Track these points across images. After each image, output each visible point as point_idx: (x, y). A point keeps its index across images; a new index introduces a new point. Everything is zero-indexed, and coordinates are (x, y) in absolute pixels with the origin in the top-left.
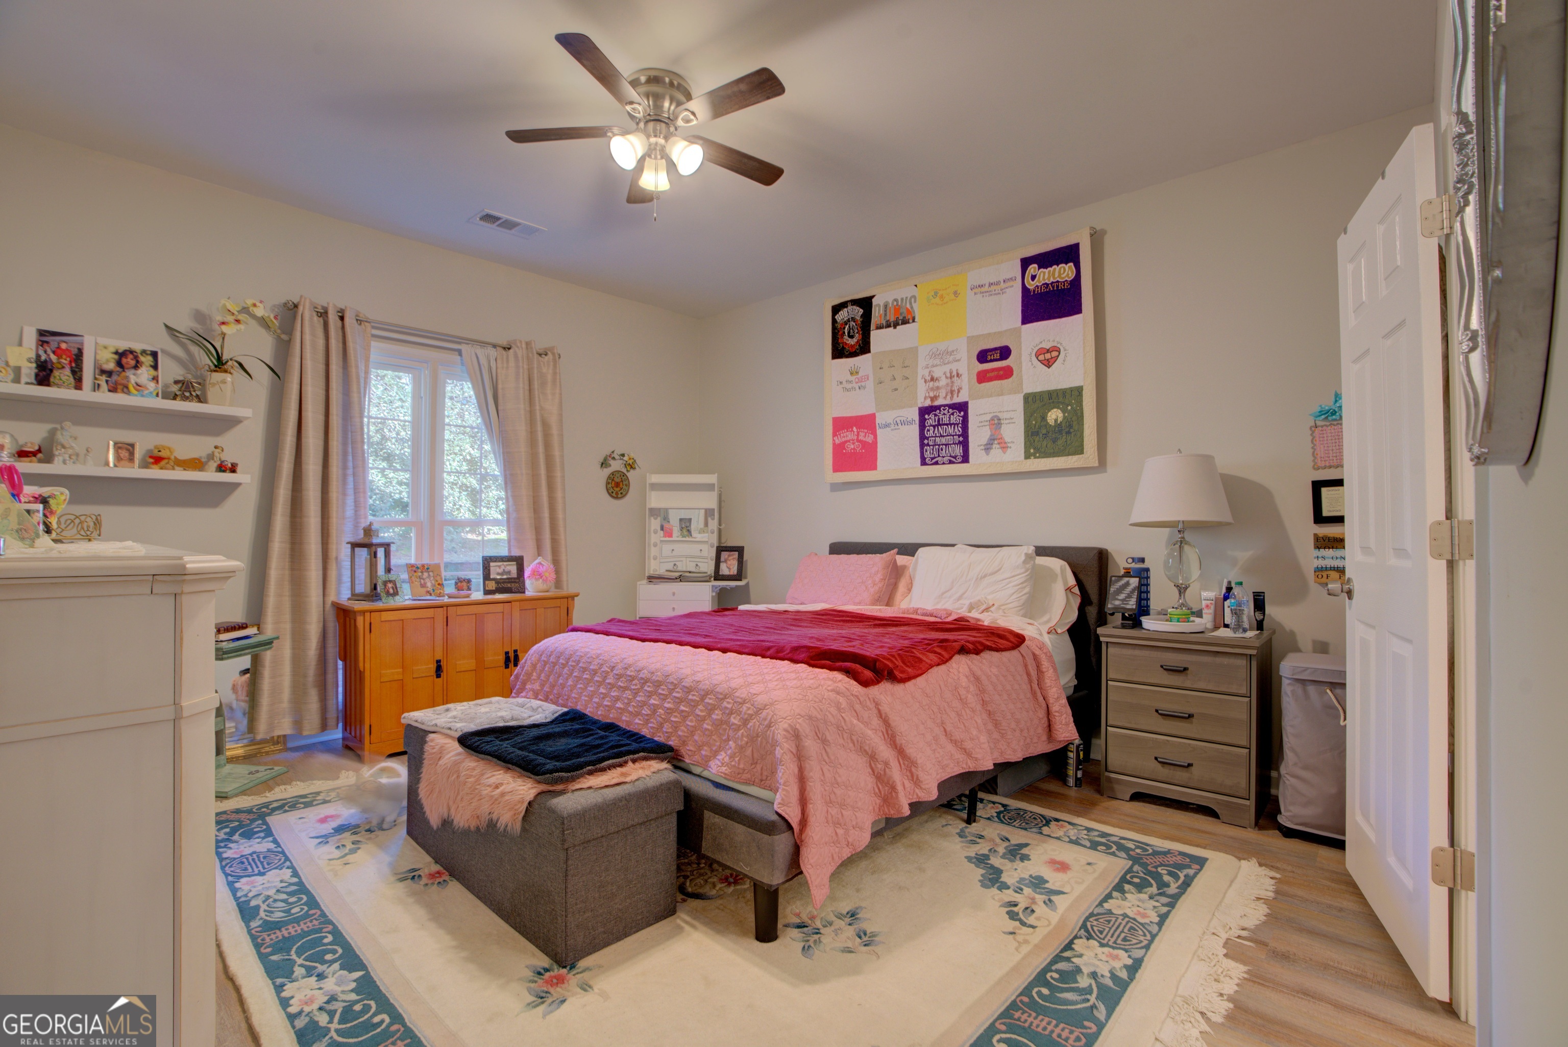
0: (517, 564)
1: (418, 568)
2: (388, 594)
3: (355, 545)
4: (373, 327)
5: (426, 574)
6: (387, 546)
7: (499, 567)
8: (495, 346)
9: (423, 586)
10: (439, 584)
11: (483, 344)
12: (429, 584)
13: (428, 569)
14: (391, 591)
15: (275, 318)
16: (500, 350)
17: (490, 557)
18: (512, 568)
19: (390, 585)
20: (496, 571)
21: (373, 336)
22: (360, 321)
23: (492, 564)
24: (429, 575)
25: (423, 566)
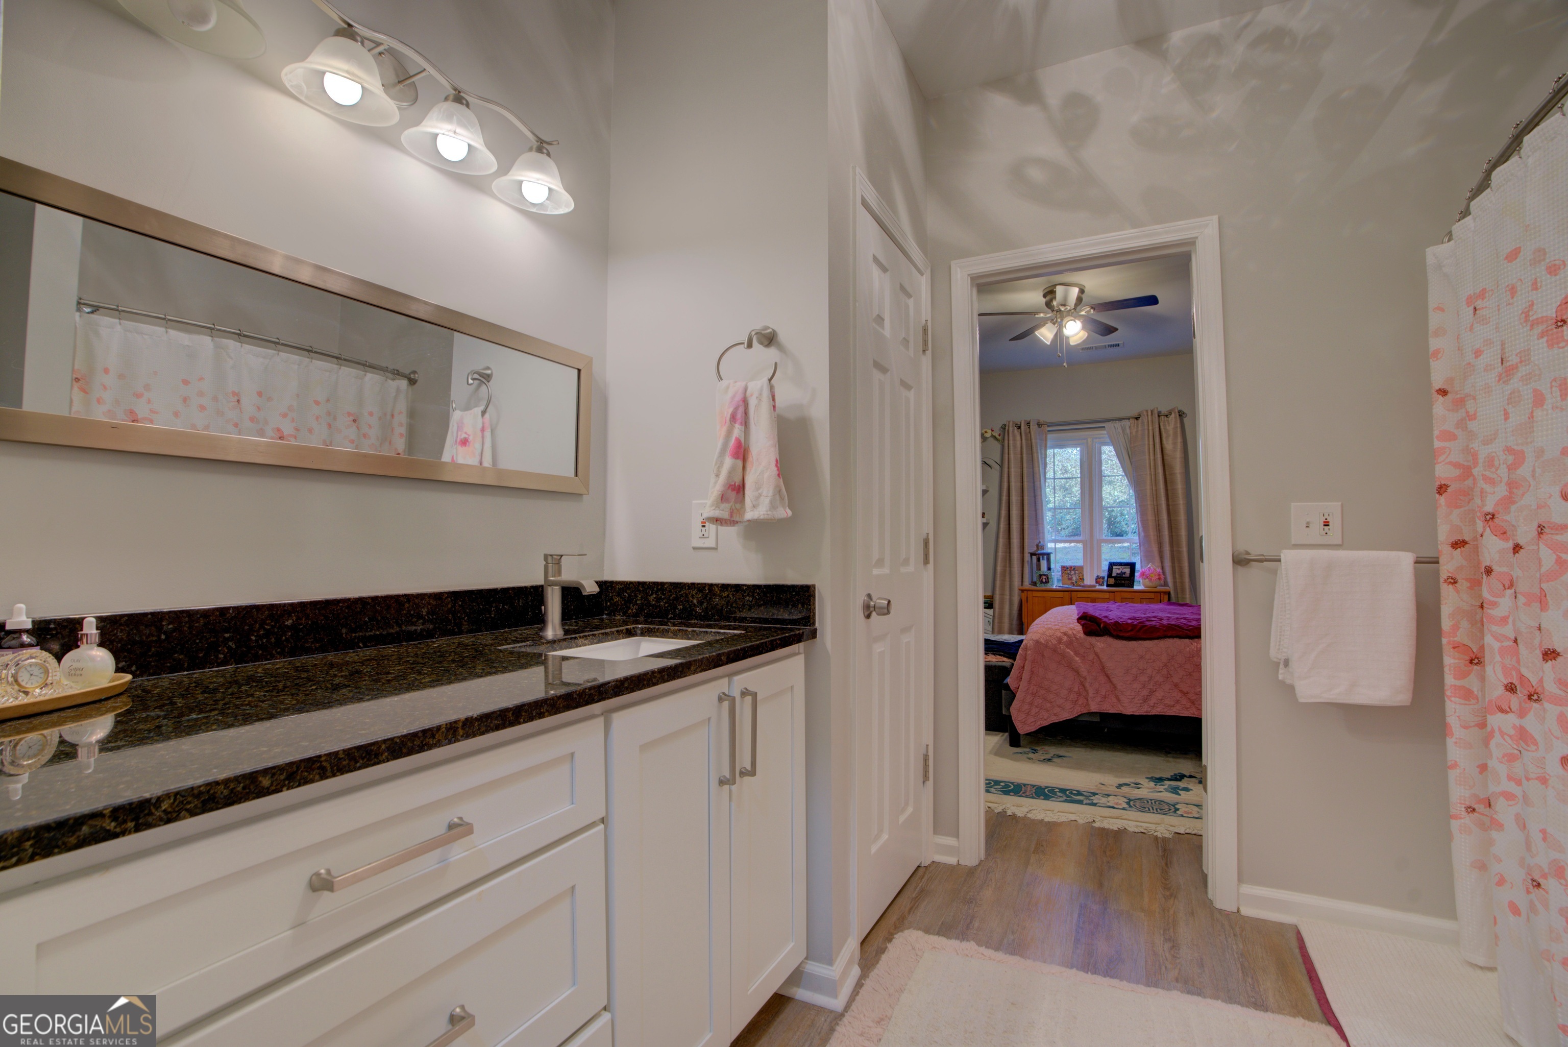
0: (1131, 568)
1: (1067, 568)
2: (1042, 582)
3: (1032, 554)
4: (1048, 426)
5: (1073, 572)
6: (1048, 555)
7: (1119, 569)
8: (1129, 419)
9: (1070, 579)
10: (1080, 579)
11: (1120, 419)
12: (1074, 578)
13: (1074, 569)
14: (1044, 580)
15: (999, 435)
16: (1132, 421)
17: (1114, 563)
18: (1127, 570)
19: (1044, 577)
20: (1116, 571)
21: (1049, 431)
22: (1039, 425)
23: (1114, 567)
24: (1075, 573)
25: (1071, 567)
